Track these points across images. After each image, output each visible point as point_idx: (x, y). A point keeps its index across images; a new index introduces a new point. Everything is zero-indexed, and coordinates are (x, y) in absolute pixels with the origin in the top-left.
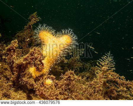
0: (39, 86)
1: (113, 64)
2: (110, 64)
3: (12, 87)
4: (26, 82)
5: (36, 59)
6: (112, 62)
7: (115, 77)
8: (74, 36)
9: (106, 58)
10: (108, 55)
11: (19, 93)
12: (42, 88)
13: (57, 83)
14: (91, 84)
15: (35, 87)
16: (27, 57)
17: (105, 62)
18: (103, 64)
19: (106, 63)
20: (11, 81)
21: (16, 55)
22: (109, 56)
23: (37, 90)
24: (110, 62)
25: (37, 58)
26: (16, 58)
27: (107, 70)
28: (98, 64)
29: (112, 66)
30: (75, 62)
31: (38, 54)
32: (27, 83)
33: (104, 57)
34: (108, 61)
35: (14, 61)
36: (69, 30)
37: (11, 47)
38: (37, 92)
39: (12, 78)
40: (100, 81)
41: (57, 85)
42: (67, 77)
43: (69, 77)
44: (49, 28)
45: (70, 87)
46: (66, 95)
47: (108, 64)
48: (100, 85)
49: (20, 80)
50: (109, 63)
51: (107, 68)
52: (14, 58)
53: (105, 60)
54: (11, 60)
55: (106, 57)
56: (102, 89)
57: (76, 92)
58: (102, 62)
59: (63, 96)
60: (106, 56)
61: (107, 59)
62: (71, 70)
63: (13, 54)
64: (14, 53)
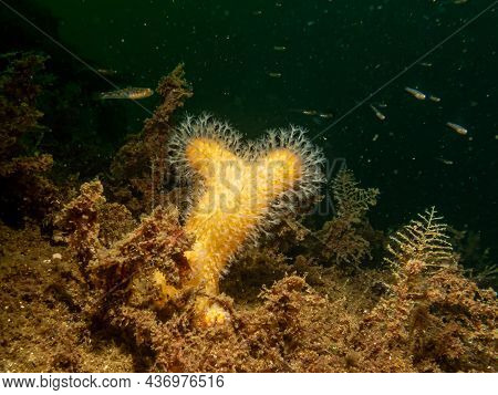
0: (166, 336)
1: (445, 250)
2: (435, 250)
3: (86, 335)
4: (131, 320)
5: (161, 249)
6: (443, 245)
7: (459, 293)
8: (309, 153)
9: (419, 228)
10: (428, 217)
11: (110, 354)
12: (178, 344)
13: (240, 321)
14: (369, 320)
15: (154, 340)
16: (132, 241)
17: (416, 242)
18: (410, 249)
19: (421, 248)
20: (87, 313)
21: (97, 231)
22: (433, 223)
23: (159, 351)
24: (436, 243)
25: (163, 247)
26: (97, 240)
27: (423, 271)
28: (391, 250)
29: (441, 255)
30: (343, 233)
31: (169, 233)
32: (134, 325)
33: (413, 225)
34: (429, 240)
35: (93, 250)
36: (294, 130)
37: (79, 205)
38: (161, 355)
39: (87, 306)
40: (399, 309)
41: (242, 326)
42: (276, 298)
43: (285, 299)
44: (221, 127)
45: (287, 331)
46: (273, 358)
47: (428, 249)
48: (398, 321)
49: (112, 312)
50: (432, 247)
51: (424, 264)
52: (93, 240)
53: (418, 234)
54: (81, 248)
55: (420, 224)
56: (405, 335)
57: (310, 349)
58: (407, 243)
59: (262, 361)
60: (421, 220)
61: (424, 231)
62: (297, 275)
63: (89, 227)
64: (92, 225)
